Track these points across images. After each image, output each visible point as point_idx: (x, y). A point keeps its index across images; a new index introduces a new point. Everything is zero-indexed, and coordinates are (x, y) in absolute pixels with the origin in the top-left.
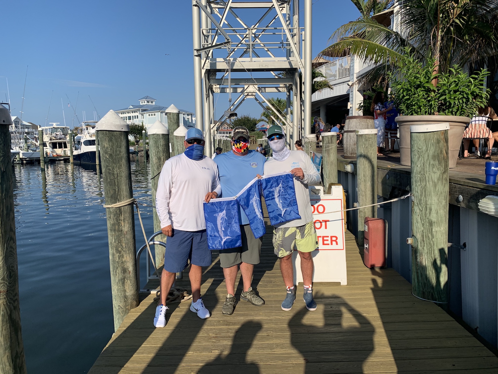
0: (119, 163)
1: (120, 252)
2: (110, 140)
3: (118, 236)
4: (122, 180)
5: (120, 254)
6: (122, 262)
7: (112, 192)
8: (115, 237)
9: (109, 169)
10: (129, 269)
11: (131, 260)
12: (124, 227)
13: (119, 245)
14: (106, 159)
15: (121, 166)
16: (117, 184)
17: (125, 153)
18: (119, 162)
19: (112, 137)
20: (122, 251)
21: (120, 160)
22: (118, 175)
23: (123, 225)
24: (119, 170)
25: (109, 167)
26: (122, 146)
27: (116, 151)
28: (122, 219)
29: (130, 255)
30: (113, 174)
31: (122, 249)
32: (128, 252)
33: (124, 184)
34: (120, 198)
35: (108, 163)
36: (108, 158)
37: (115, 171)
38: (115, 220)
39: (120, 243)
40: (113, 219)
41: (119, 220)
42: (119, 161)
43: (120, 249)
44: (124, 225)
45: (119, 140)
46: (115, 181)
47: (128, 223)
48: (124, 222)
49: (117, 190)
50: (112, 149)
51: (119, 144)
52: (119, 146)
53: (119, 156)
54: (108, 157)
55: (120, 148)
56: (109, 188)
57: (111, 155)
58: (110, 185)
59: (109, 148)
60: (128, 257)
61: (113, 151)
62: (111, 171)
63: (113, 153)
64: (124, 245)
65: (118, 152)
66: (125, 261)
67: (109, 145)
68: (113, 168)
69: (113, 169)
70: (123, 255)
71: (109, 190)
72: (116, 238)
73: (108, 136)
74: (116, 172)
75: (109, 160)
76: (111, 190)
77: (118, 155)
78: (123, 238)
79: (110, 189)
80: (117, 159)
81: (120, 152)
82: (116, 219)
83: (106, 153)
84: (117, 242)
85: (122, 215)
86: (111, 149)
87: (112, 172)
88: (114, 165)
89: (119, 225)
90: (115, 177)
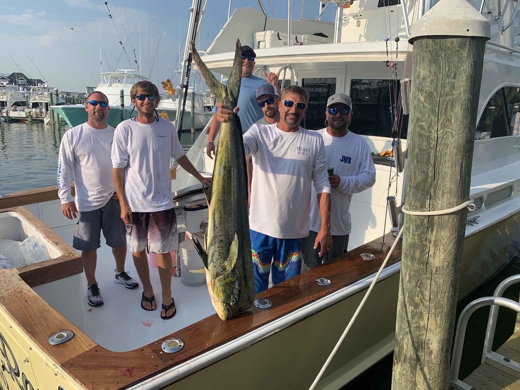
0: (445, 114)
1: (416, 306)
2: (434, 60)
3: (418, 272)
4: (446, 153)
5: (416, 308)
6: (418, 327)
7: (419, 178)
8: (412, 273)
9: (422, 127)
10: (430, 346)
11: (438, 330)
12: (434, 257)
13: (416, 290)
14: (419, 105)
15: (449, 120)
16: (432, 161)
17: (465, 91)
18: (446, 112)
19: (440, 53)
20: (421, 305)
21: (449, 107)
22: (439, 141)
23: (431, 253)
24: (442, 131)
25: (422, 122)
26: (460, 74)
27: (443, 86)
28: (433, 239)
29: (438, 319)
30: (429, 138)
31: (421, 301)
32: (433, 311)
33: (448, 164)
34: (435, 192)
35: (421, 112)
36: (422, 102)
37: (433, 132)
38: (416, 238)
39: (419, 287)
40: (414, 235)
41: (426, 240)
42: (446, 108)
43: (416, 299)
44: (434, 253)
45: (456, 59)
46: (429, 155)
47: (445, 251)
48: (436, 246)
49: (430, 174)
50: (435, 81)
51: (453, 69)
52: (453, 74)
53: (448, 98)
54: (422, 99)
55: (454, 79)
56: (415, 168)
57: (430, 95)
58: (418, 162)
59: (429, 80)
60: (432, 320)
61: (437, 86)
62: (424, 132)
63: (436, 90)
64: (427, 293)
65: (447, 89)
66: (424, 327)
67: (430, 72)
68: (430, 125)
69: (429, 128)
70: (422, 313)
71: (415, 172)
72: (413, 275)
73: (429, 51)
74: (434, 135)
75: (424, 107)
76: (417, 173)
77: (447, 95)
78: (427, 278)
79: (417, 170)
80: (443, 105)
81: (453, 87)
82: (419, 235)
83: (420, 90)
84: (414, 284)
85: (432, 231)
86: (432, 81)
87: (427, 134)
88: (433, 118)
89: (423, 251)
90: (432, 146)
